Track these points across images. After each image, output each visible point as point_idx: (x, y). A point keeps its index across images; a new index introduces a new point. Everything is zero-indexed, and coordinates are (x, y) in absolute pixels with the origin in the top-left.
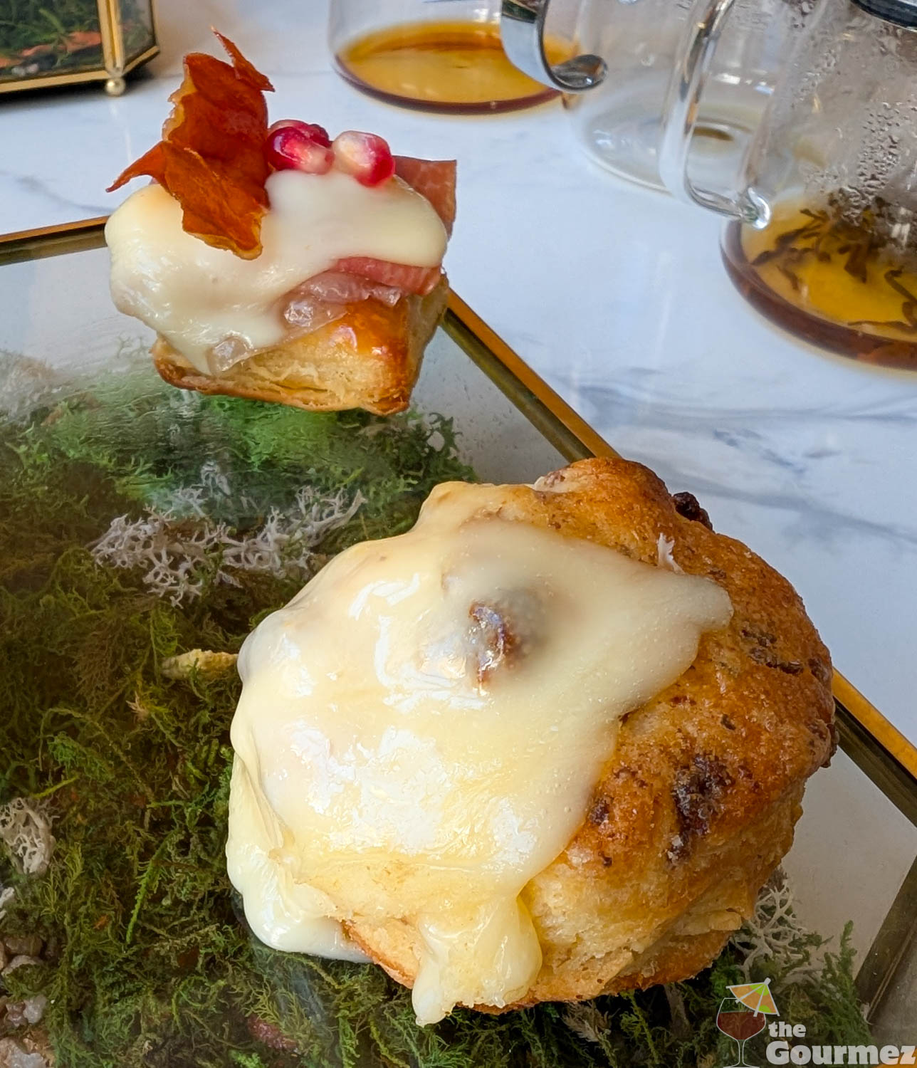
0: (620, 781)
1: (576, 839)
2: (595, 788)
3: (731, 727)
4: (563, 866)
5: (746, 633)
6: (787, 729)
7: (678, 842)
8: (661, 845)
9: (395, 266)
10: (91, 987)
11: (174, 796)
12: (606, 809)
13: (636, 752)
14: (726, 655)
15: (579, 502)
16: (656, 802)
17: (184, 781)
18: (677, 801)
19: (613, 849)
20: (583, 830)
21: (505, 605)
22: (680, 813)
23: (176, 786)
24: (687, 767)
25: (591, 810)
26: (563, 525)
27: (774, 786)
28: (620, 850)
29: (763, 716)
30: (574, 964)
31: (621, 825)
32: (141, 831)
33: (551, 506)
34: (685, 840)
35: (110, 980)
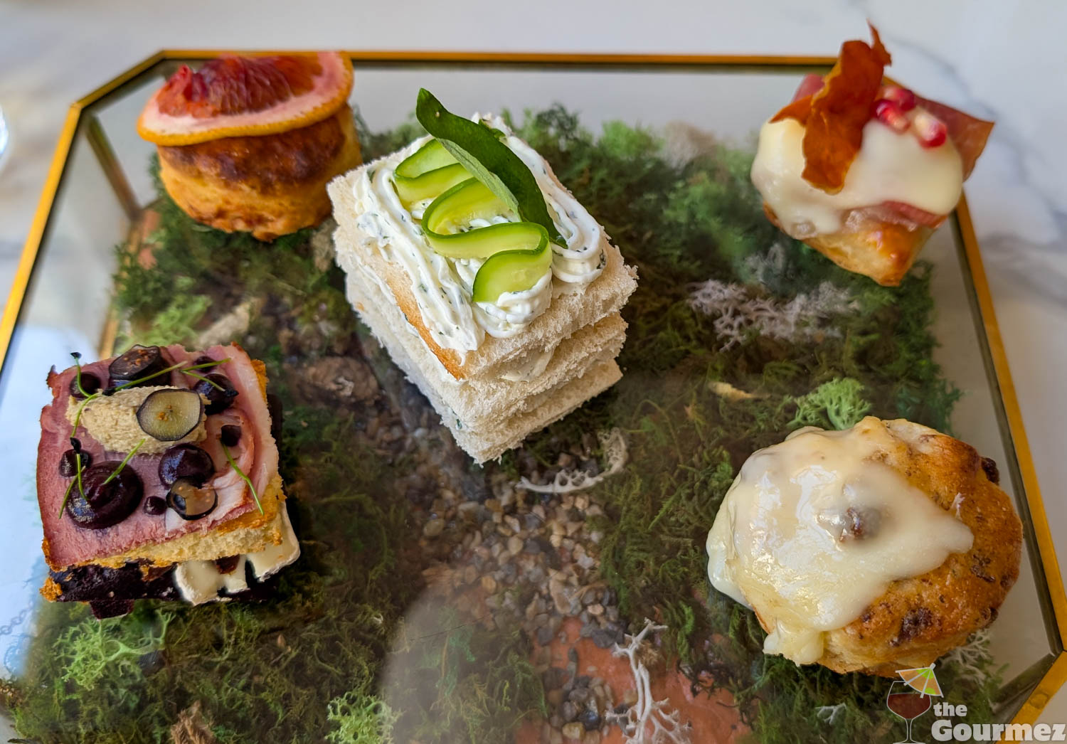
0: (880, 608)
1: (852, 624)
2: (869, 607)
3: (942, 601)
4: (843, 631)
5: (975, 556)
6: (969, 610)
7: (896, 640)
8: (888, 638)
9: (920, 211)
10: (625, 539)
11: (693, 465)
12: (870, 618)
13: (894, 598)
14: (958, 567)
15: (928, 462)
16: (893, 621)
17: (701, 459)
18: (903, 624)
19: (866, 633)
20: (857, 621)
21: (864, 515)
22: (902, 629)
23: (695, 459)
24: (914, 611)
25: (863, 615)
26: (913, 474)
27: (949, 633)
28: (869, 635)
29: (960, 602)
30: (838, 660)
31: (873, 626)
32: (672, 479)
33: (912, 461)
34: (899, 640)
35: (634, 540)
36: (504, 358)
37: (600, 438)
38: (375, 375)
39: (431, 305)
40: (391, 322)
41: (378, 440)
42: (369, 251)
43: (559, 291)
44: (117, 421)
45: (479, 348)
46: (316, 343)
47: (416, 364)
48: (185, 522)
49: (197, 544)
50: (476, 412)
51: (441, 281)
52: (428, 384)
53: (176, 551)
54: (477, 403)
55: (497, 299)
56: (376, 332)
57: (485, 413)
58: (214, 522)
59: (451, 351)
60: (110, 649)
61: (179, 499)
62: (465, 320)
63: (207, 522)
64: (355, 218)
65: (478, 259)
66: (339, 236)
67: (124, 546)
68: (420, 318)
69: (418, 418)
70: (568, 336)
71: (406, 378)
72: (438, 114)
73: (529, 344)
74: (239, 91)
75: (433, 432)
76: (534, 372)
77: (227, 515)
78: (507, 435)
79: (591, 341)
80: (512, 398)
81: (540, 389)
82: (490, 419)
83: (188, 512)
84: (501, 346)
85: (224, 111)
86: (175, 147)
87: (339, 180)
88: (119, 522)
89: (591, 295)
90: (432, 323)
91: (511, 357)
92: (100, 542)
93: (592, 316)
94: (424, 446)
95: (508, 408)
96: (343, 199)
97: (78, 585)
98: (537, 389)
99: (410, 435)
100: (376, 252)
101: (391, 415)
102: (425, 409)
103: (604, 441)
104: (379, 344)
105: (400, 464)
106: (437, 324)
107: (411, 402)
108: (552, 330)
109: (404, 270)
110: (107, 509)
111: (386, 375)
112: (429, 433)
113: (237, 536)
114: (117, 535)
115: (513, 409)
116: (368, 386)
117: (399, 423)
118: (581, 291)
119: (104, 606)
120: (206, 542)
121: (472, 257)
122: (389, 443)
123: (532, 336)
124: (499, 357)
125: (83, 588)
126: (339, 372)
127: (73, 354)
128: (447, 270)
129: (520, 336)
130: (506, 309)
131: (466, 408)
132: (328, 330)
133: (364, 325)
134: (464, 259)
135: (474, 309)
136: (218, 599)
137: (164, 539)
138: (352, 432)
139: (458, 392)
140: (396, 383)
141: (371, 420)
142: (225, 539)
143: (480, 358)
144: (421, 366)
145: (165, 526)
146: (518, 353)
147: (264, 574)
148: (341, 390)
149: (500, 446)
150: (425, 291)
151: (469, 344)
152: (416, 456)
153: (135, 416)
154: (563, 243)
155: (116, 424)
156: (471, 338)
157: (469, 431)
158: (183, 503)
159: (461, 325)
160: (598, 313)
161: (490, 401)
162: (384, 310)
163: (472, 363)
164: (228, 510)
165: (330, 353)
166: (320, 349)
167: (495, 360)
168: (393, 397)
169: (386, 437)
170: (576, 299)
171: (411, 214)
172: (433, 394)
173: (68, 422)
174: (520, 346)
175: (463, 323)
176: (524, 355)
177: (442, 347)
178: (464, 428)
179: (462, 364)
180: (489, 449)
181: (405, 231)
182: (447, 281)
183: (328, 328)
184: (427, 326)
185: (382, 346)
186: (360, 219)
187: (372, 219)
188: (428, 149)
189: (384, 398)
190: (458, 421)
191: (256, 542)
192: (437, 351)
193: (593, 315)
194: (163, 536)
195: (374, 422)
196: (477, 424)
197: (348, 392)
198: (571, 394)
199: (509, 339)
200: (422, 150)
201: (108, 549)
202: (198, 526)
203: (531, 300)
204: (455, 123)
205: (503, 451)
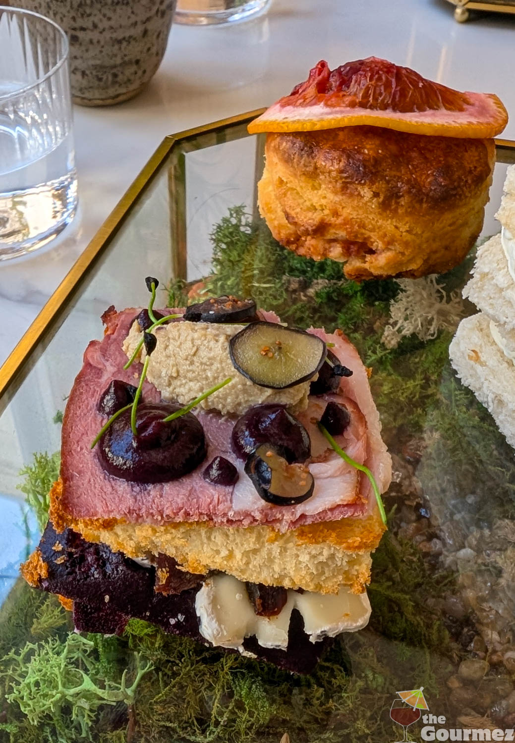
44: (197, 350)
48: (263, 502)
49: (255, 551)
53: (224, 553)
58: (303, 516)
60: (70, 680)
61: (264, 468)
63: (293, 513)
67: (167, 512)
74: (388, 85)
77: (325, 511)
83: (273, 489)
85: (363, 105)
86: (297, 134)
88: (167, 481)
92: (135, 498)
97: (69, 574)
110: (157, 456)
113: (314, 557)
114: (161, 496)
119: (91, 613)
120: (270, 553)
125: (74, 579)
127: (148, 280)
136: (241, 649)
137: (225, 520)
142: (298, 556)
145: (231, 501)
147: (319, 632)
153: (227, 344)
155: (195, 354)
158: (267, 475)
164: (328, 505)
173: (123, 354)
191: (334, 576)
194: (225, 515)
201: (143, 510)
202: (279, 516)
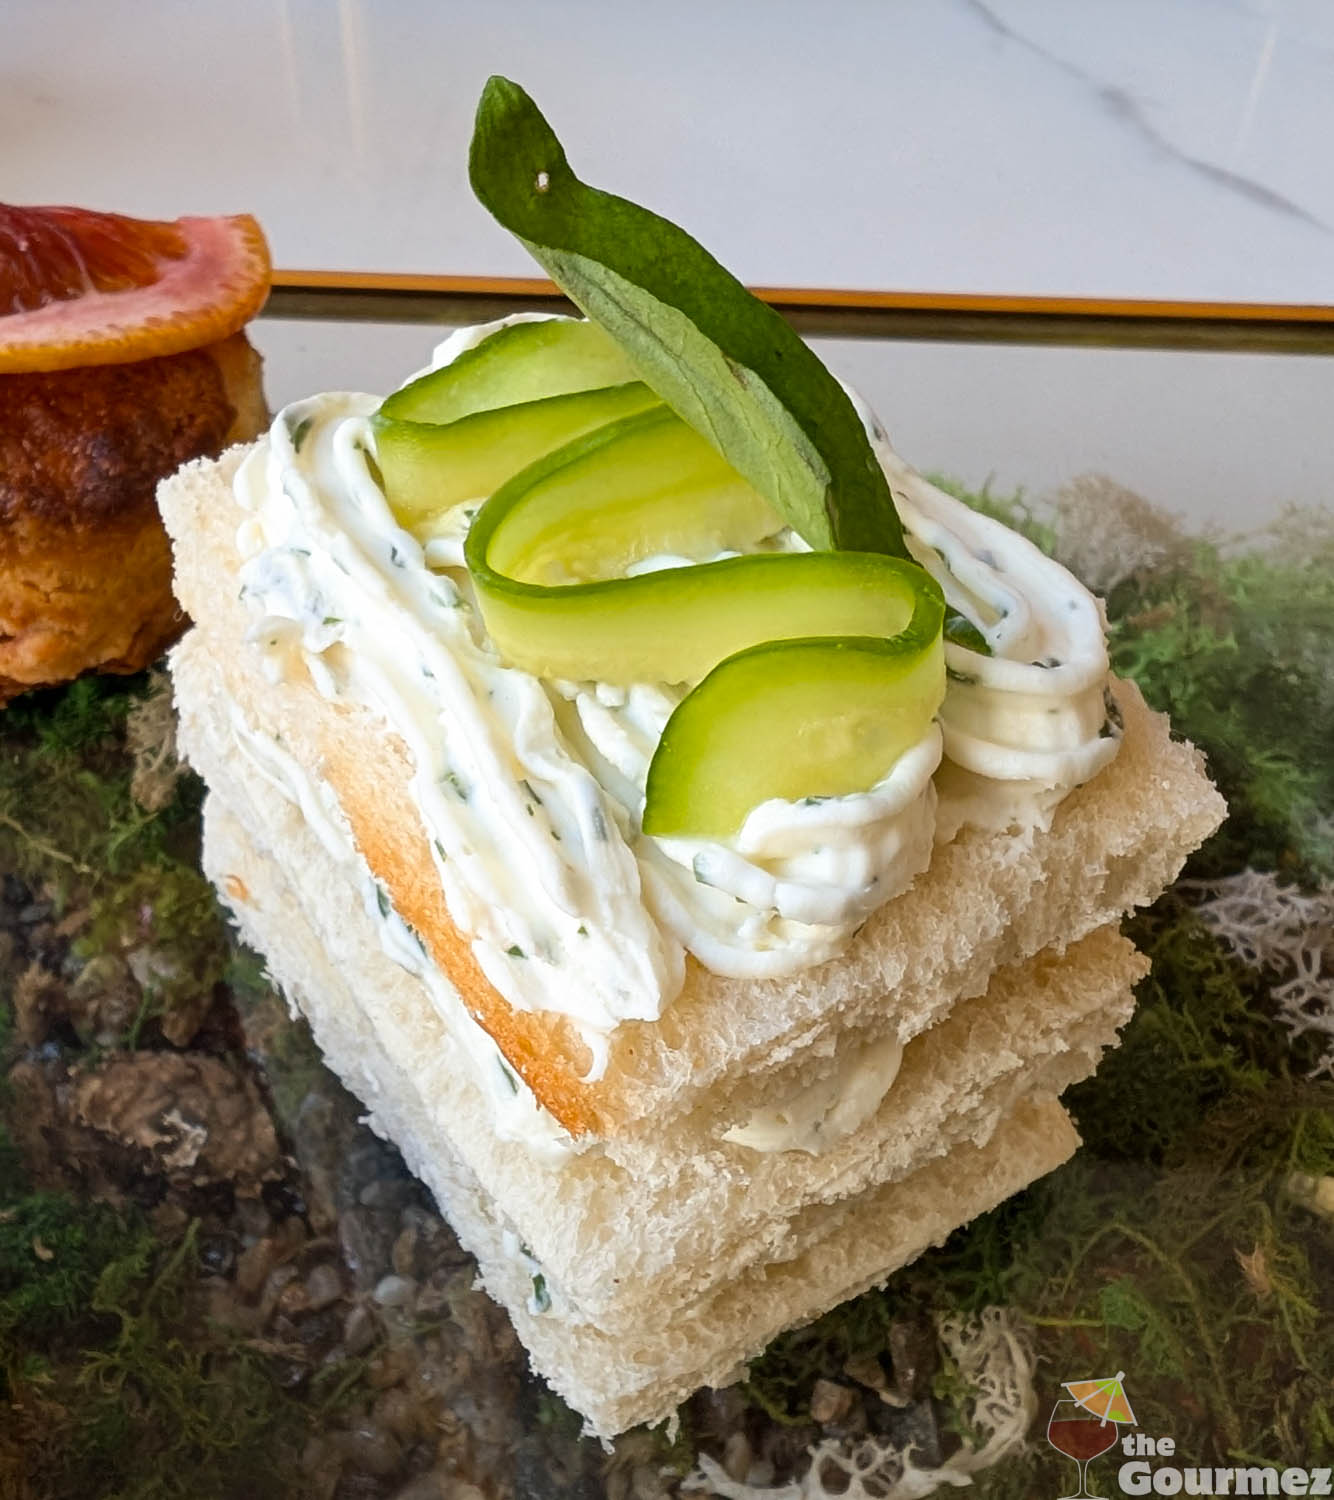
36: (753, 1056)
37: (944, 1337)
38: (271, 1108)
39: (482, 844)
40: (330, 928)
41: (266, 1307)
42: (272, 667)
43: (961, 813)
45: (665, 1014)
46: (115, 1011)
47: (403, 1073)
50: (619, 1262)
51: (523, 757)
52: (438, 1146)
54: (621, 1224)
55: (737, 824)
56: (284, 968)
57: (652, 1267)
59: (552, 1022)
62: (613, 901)
64: (236, 570)
65: (665, 687)
66: (186, 658)
68: (438, 895)
69: (387, 1247)
70: (978, 985)
71: (362, 1120)
72: (543, 180)
73: (850, 1007)
75: (429, 1290)
76: (838, 1117)
78: (706, 1343)
79: (1031, 1015)
80: (747, 1212)
81: (851, 1184)
82: (665, 1290)
84: (746, 1007)
87: (195, 472)
89: (1071, 833)
90: (483, 912)
91: (781, 1055)
93: (1066, 915)
94: (402, 1331)
95: (732, 1247)
96: (202, 520)
98: (838, 1181)
99: (359, 1296)
100: (296, 673)
101: (310, 1233)
102: (411, 1215)
103: (959, 1349)
104: (286, 1008)
105: (329, 1387)
106: (501, 917)
107: (369, 1194)
108: (938, 959)
109: (390, 728)
111: (305, 1107)
112: (417, 1292)
115: (747, 1254)
116: (249, 1139)
117: (330, 1255)
118: (1034, 818)
121: (641, 678)
122: (298, 1318)
123: (864, 976)
124: (739, 1053)
126: (171, 1094)
128: (548, 723)
129: (819, 973)
130: (769, 864)
131: (583, 1243)
132: (153, 975)
133: (247, 951)
134: (611, 684)
135: (647, 865)
138: (193, 1277)
139: (555, 1183)
140: (331, 1133)
141: (248, 1241)
143: (665, 1054)
144: (422, 1081)
146: (807, 1039)
148: (170, 1148)
149: (679, 1381)
150: (463, 795)
151: (625, 995)
152: (375, 1365)
154: (974, 640)
156: (636, 973)
157: (576, 1319)
159: (596, 918)
160: (1087, 904)
161: (670, 1223)
162: (308, 888)
163: (634, 1073)
165: (151, 1038)
166: (123, 1029)
167: (722, 1064)
168: (318, 1175)
169: (292, 1299)
170: (1020, 846)
171: (424, 548)
172: (454, 1179)
174: (818, 1012)
175: (606, 911)
176: (828, 1049)
177: (519, 1003)
178: (559, 1310)
179: (596, 1073)
180: (642, 1393)
181: (400, 593)
182: (547, 758)
183: (153, 970)
184: (462, 921)
185: (294, 1015)
186: (249, 574)
187: (289, 563)
188: (490, 355)
189: (294, 1176)
190: (539, 1281)
192: (497, 1019)
193: (1069, 913)
195: (259, 1248)
196: (616, 1306)
197: (187, 1157)
198: (923, 1200)
199: (774, 984)
200: (467, 358)
203: (871, 832)
204: (598, 219)
205: (684, 1394)
